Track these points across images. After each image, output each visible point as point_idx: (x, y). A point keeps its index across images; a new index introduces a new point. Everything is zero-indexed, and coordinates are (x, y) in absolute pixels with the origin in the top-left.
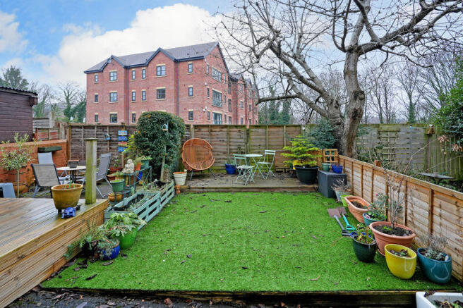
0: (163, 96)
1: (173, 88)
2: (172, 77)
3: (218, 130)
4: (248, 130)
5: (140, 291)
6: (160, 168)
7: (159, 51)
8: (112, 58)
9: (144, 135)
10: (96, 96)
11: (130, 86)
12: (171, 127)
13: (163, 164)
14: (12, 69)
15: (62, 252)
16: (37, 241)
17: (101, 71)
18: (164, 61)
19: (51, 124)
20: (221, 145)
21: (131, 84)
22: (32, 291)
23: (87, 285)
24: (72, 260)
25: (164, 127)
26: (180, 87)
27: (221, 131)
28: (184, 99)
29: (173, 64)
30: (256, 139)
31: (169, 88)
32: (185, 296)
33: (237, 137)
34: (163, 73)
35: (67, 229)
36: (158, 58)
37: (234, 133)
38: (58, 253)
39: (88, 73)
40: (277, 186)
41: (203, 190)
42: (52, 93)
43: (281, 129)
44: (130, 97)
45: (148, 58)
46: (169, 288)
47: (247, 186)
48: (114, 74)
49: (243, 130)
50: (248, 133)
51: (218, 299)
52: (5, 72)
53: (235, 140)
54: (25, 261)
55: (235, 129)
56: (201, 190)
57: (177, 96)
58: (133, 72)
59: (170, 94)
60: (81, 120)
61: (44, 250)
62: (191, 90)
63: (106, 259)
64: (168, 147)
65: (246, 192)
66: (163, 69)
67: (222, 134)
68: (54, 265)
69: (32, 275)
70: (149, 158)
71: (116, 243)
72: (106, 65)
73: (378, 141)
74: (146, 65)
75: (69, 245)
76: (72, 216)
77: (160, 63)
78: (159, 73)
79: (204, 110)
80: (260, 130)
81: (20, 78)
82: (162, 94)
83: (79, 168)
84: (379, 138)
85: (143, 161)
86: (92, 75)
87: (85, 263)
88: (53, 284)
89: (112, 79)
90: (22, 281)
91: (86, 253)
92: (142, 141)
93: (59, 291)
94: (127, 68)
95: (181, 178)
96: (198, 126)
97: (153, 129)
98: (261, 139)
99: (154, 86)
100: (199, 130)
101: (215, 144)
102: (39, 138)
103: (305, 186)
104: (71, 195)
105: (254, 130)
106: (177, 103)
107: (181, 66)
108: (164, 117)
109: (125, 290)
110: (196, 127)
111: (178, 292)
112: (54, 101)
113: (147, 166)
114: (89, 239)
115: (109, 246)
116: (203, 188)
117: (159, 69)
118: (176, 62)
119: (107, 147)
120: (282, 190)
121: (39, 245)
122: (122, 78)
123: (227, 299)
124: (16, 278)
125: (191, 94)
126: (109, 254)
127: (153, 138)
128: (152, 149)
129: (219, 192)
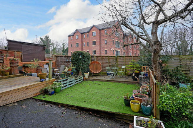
0: (95, 44)
1: (98, 41)
2: (98, 36)
3: (104, 58)
4: (116, 58)
5: (53, 102)
6: (79, 71)
7: (93, 26)
8: (77, 30)
9: (74, 59)
10: (72, 45)
11: (83, 41)
12: (84, 56)
13: (81, 70)
14: (47, 36)
15: (39, 91)
16: (32, 85)
17: (73, 36)
18: (95, 30)
19: (51, 55)
20: (106, 64)
21: (84, 40)
22: (30, 98)
23: (42, 99)
24: (42, 94)
25: (80, 57)
26: (102, 40)
27: (106, 58)
28: (103, 45)
29: (98, 31)
30: (120, 62)
31: (97, 41)
32: (65, 106)
33: (112, 61)
34: (95, 35)
35: (41, 84)
36: (93, 29)
37: (111, 59)
38: (38, 90)
39: (69, 36)
40: (122, 81)
41: (94, 80)
42: (58, 44)
43: (131, 58)
44: (83, 45)
45: (89, 29)
46: (61, 103)
47: (111, 80)
48: (77, 36)
49: (114, 58)
50: (116, 59)
51: (73, 108)
52: (45, 37)
53: (111, 62)
54: (28, 90)
55: (111, 58)
56: (93, 80)
57: (100, 44)
58: (84, 35)
59: (97, 43)
60: (67, 54)
61: (34, 88)
62: (106, 41)
63: (50, 94)
64: (82, 64)
65: (109, 82)
66: (95, 33)
67: (107, 59)
68: (36, 93)
69: (30, 94)
70: (75, 67)
71: (53, 90)
72: (75, 33)
73: (180, 64)
74: (89, 32)
75: (41, 89)
76: (42, 81)
77: (94, 31)
78: (93, 35)
79: (111, 49)
80: (121, 58)
81: (49, 39)
82: (94, 43)
83: (55, 70)
84: (180, 62)
85: (73, 68)
86: (70, 37)
87: (45, 94)
88: (35, 98)
89: (77, 38)
90: (27, 95)
91: (45, 92)
92: (73, 61)
93: (36, 99)
94: (82, 34)
95: (87, 75)
96: (97, 56)
97: (77, 57)
98: (122, 62)
99: (91, 40)
100: (98, 58)
101: (104, 63)
102: (46, 60)
103: (134, 81)
104: (43, 76)
105: (119, 58)
106: (100, 46)
107: (102, 32)
108: (80, 53)
109: (50, 101)
110: (96, 56)
111: (62, 104)
112: (59, 47)
113: (74, 70)
114: (46, 88)
115: (51, 91)
116: (93, 79)
117: (93, 33)
118: (100, 30)
119: (67, 63)
120: (124, 82)
121: (32, 87)
122: (80, 38)
123: (75, 108)
124: (26, 94)
125: (106, 43)
126: (50, 93)
127: (77, 60)
128: (77, 64)
129: (99, 81)
